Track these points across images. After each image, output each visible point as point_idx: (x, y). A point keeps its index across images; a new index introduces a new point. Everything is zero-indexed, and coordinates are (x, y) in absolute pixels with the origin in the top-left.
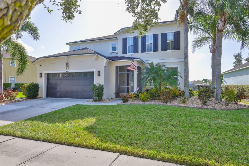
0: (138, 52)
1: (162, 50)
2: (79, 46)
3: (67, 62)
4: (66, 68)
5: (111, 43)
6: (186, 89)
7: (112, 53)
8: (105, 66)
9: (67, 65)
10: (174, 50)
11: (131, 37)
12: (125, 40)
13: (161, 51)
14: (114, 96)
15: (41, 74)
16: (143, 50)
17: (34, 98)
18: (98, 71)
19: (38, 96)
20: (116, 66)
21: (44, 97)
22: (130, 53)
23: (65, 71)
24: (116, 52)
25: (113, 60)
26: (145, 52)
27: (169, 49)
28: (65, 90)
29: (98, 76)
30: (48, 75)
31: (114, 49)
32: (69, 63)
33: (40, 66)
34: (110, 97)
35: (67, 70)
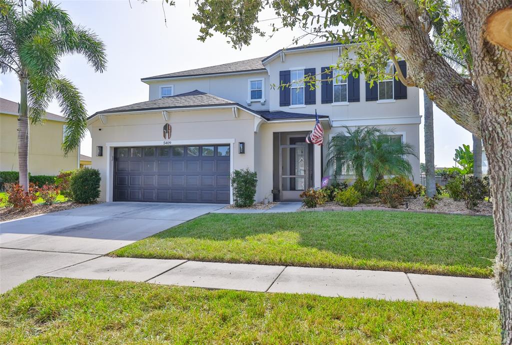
0: (314, 102)
1: (367, 99)
2: (172, 86)
3: (166, 123)
4: (165, 136)
5: (249, 80)
6: (430, 180)
7: (251, 102)
8: (255, 133)
9: (167, 129)
10: (393, 100)
11: (299, 70)
12: (285, 76)
13: (366, 101)
14: (271, 198)
15: (101, 148)
16: (327, 99)
17: (92, 203)
18: (240, 143)
19: (98, 199)
20: (274, 133)
21: (108, 200)
22: (296, 104)
23: (161, 143)
24: (262, 100)
25: (268, 120)
26: (331, 103)
27: (382, 97)
28: (158, 185)
29: (241, 153)
30: (116, 150)
31: (256, 94)
32: (171, 125)
33: (100, 130)
34: (266, 199)
35: (167, 140)
